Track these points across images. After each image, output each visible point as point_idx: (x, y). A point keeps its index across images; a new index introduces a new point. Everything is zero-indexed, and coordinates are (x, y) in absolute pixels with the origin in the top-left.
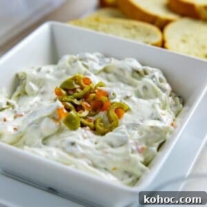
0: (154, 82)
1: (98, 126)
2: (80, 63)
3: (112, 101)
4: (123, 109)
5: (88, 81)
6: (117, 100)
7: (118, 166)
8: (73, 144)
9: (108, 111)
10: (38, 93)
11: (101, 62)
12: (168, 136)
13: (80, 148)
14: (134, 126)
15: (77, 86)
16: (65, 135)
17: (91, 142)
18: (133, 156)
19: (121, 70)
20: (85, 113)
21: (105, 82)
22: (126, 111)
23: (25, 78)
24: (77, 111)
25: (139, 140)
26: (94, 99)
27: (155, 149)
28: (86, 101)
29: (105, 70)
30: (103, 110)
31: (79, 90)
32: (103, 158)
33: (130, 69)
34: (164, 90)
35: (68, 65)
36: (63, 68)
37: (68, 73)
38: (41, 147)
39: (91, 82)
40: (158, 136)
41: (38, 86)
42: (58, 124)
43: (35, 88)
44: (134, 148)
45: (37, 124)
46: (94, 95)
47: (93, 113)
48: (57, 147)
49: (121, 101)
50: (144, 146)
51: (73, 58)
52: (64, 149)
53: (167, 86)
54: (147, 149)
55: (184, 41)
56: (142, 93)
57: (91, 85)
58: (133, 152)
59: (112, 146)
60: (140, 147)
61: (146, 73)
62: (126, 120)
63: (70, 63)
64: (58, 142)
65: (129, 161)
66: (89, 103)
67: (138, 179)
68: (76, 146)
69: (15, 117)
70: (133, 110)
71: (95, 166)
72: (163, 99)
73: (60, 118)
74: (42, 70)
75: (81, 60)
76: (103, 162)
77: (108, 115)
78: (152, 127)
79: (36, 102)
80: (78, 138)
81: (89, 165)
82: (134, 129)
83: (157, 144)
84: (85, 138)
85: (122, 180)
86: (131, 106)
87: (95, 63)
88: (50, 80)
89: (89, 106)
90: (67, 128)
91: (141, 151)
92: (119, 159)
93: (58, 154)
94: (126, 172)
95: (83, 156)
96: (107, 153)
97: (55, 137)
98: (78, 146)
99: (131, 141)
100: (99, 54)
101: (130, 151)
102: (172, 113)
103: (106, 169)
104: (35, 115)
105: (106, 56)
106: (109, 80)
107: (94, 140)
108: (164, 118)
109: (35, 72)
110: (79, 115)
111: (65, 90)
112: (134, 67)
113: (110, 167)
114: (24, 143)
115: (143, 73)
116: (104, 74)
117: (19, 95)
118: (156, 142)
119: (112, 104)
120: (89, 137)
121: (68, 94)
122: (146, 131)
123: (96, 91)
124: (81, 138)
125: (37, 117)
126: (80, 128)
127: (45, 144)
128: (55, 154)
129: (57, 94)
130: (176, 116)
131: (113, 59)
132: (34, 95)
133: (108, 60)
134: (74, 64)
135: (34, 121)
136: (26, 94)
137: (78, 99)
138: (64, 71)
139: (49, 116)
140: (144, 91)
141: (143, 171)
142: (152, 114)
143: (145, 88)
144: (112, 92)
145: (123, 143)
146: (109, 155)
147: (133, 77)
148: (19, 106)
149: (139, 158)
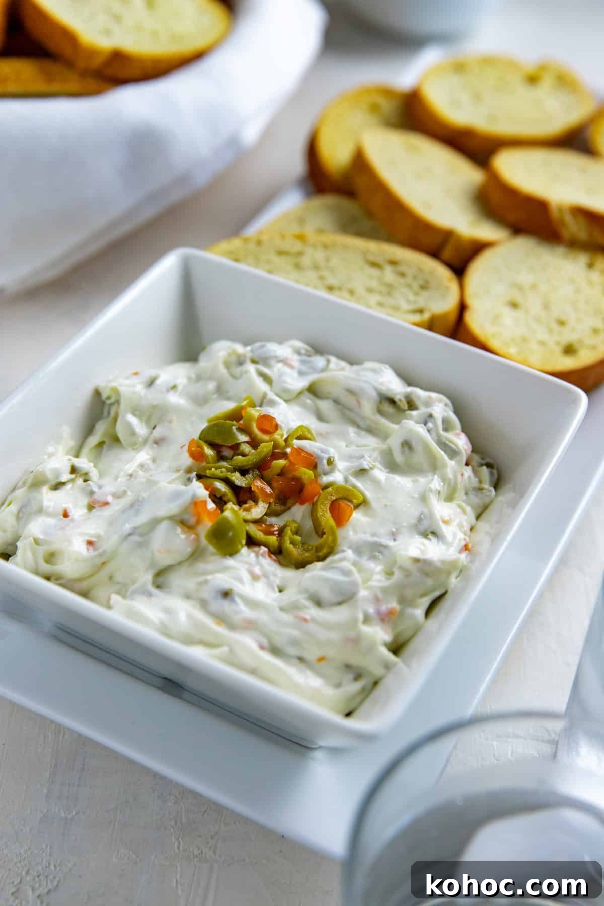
0: (429, 431)
1: (288, 545)
2: (251, 368)
3: (325, 479)
4: (350, 501)
5: (269, 424)
6: (337, 477)
7: (331, 653)
8: (226, 594)
9: (314, 505)
10: (145, 441)
11: (303, 368)
12: (453, 581)
13: (242, 606)
14: (375, 550)
15: (243, 438)
16: (209, 567)
17: (270, 585)
18: (366, 629)
19: (351, 392)
20: (258, 510)
21: (312, 423)
22: (357, 507)
23: (118, 402)
24: (240, 503)
25: (385, 590)
26: (282, 473)
27: (419, 612)
28: (262, 478)
29: (313, 390)
30: (302, 503)
31: (246, 448)
32: (295, 633)
33: (374, 394)
34: (453, 453)
35: (223, 370)
36: (210, 378)
37: (221, 391)
38: (150, 595)
39: (277, 427)
40: (430, 582)
41: (148, 422)
42: (193, 536)
43: (141, 429)
44: (371, 610)
45: (142, 535)
46: (282, 462)
47: (278, 508)
48: (188, 597)
49: (346, 480)
50: (394, 605)
51: (234, 352)
52: (204, 604)
53: (462, 442)
54: (401, 614)
55: (514, 305)
56: (399, 458)
57: (276, 436)
58: (367, 620)
59: (319, 603)
60: (384, 608)
61: (412, 405)
62: (355, 532)
63: (227, 365)
64: (191, 584)
65: (356, 641)
66: (269, 483)
67: (376, 683)
68: (233, 600)
69: (91, 507)
70: (374, 504)
71: (275, 651)
72: (450, 475)
73: (198, 522)
74: (158, 382)
75: (254, 362)
76: (295, 643)
77: (313, 514)
78: (417, 560)
79: (142, 466)
80: (240, 580)
81: (262, 648)
82: (373, 558)
83: (426, 602)
84: (255, 578)
85: (338, 685)
86: (369, 495)
87: (287, 370)
88: (177, 410)
89: (268, 490)
90: (211, 549)
91: (386, 618)
92: (334, 636)
93: (190, 616)
94: (348, 667)
95: (249, 626)
96: (305, 620)
97: (184, 569)
98: (238, 600)
99: (363, 593)
100: (298, 344)
101: (361, 617)
102: (468, 509)
103: (301, 659)
104: (137, 512)
105: (318, 350)
106: (321, 417)
107: (277, 582)
108: (447, 531)
109: (140, 388)
110: (244, 515)
111: (212, 445)
112: (383, 389)
113: (312, 654)
114: (111, 578)
115: (405, 406)
116: (308, 400)
117: (101, 444)
118: (423, 595)
119: (325, 487)
120: (266, 575)
121: (221, 457)
122: (401, 568)
123: (288, 450)
124: (246, 576)
125: (143, 518)
126: (245, 550)
127: (159, 586)
128: (183, 617)
129: (193, 455)
130: (478, 517)
131: (333, 359)
132: (137, 445)
133: (320, 361)
134: (237, 371)
135: (135, 528)
136: (116, 440)
137: (244, 472)
138: (211, 386)
139: (171, 518)
140: (403, 453)
141: (388, 666)
142: (420, 520)
143: (407, 445)
144: (326, 456)
145: (346, 597)
146: (311, 627)
147: (380, 412)
148: (101, 475)
149: (380, 635)
